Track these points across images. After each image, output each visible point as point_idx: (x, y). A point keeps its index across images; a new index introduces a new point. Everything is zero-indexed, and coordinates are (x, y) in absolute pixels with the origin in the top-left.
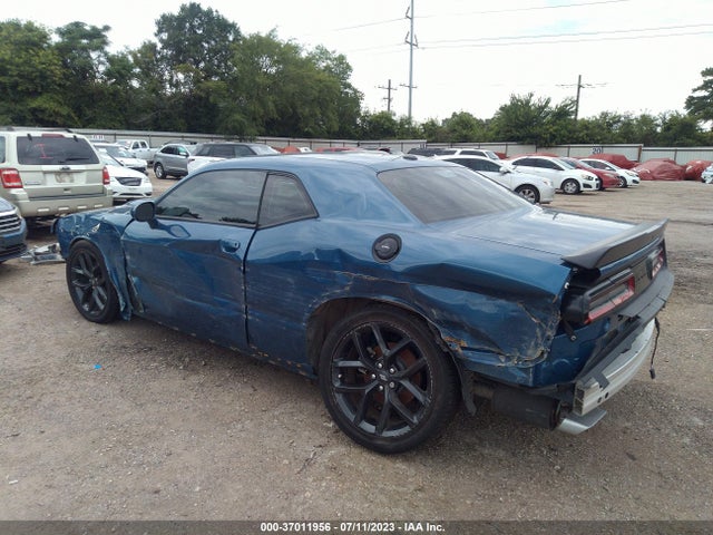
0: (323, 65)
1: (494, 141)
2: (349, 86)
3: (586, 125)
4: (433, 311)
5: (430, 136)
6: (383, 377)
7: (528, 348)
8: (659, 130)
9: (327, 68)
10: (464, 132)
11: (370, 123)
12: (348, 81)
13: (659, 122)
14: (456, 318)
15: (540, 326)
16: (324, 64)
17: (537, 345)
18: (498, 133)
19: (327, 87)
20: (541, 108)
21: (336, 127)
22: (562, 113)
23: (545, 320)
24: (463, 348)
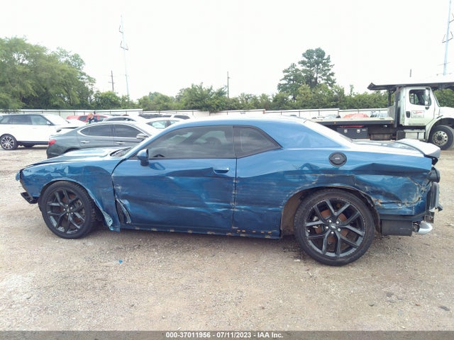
0: (63, 60)
1: (184, 109)
2: (84, 74)
3: (235, 100)
4: (366, 187)
5: (145, 106)
6: (333, 227)
7: (413, 197)
8: (271, 101)
9: (67, 61)
10: (166, 104)
11: (101, 98)
12: (83, 71)
13: (271, 97)
14: (379, 189)
15: (418, 186)
16: (65, 59)
17: (417, 195)
18: (186, 105)
19: (69, 74)
20: (209, 90)
21: (78, 101)
22: (220, 93)
23: (421, 183)
24: (381, 203)
